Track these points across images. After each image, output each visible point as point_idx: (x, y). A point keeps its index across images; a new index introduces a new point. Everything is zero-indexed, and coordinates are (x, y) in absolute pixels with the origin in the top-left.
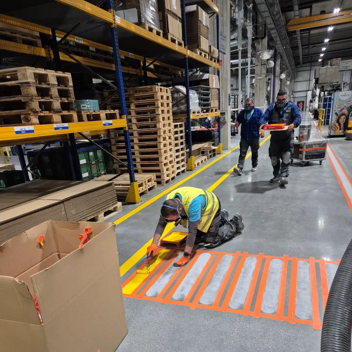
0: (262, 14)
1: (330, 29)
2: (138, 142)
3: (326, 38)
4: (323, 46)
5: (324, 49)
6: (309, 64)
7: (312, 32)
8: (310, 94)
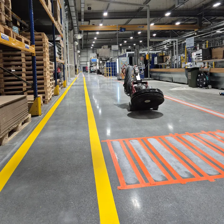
0: (72, 17)
1: (98, 33)
2: (25, 72)
3: (95, 37)
4: (94, 41)
5: (94, 42)
6: (86, 49)
7: (89, 33)
8: (89, 63)
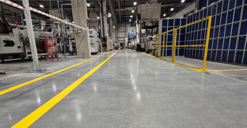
6: (124, 23)
8: (127, 39)
